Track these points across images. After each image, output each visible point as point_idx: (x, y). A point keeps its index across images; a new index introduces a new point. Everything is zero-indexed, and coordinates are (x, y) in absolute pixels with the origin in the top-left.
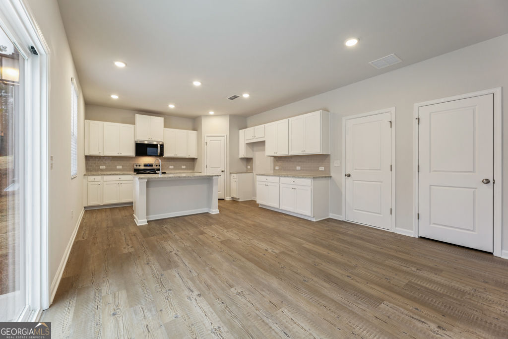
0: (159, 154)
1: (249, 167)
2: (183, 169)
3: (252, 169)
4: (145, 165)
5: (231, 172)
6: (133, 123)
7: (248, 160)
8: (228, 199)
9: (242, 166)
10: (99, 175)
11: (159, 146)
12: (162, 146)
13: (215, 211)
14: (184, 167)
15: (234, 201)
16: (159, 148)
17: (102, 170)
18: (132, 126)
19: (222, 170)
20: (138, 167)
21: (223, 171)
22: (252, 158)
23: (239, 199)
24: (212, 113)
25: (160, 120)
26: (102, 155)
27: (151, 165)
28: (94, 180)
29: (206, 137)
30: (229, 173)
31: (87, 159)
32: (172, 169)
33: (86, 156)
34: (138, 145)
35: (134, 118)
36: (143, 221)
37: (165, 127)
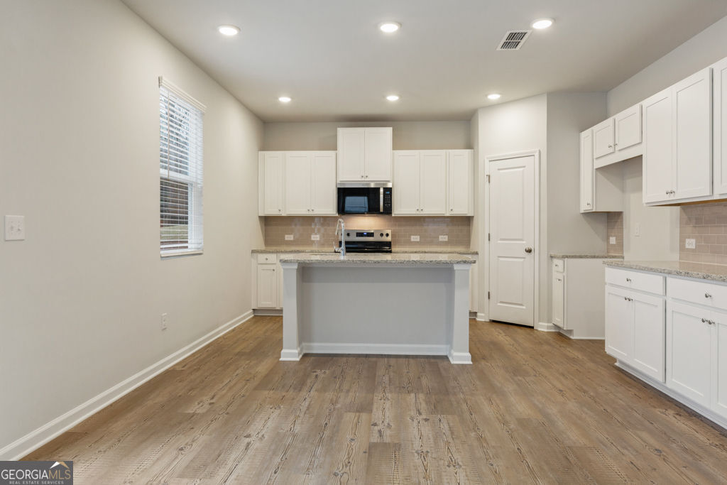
0: (381, 210)
1: (613, 240)
2: (442, 243)
3: (620, 245)
4: (359, 234)
5: (553, 254)
7: (611, 219)
8: (543, 327)
9: (592, 237)
10: (273, 252)
11: (382, 190)
12: (388, 191)
13: (461, 357)
14: (444, 238)
15: (561, 336)
16: (382, 196)
17: (289, 243)
18: (332, 153)
19: (527, 247)
20: (350, 238)
21: (529, 251)
22: (619, 214)
23: (570, 331)
24: (494, 97)
25: (388, 131)
26: (284, 214)
27: (371, 235)
28: (265, 262)
29: (487, 161)
30: (545, 257)
31: (267, 221)
32: (416, 243)
33: (260, 217)
34: (344, 193)
35: (335, 136)
36: (291, 353)
37: (394, 147)
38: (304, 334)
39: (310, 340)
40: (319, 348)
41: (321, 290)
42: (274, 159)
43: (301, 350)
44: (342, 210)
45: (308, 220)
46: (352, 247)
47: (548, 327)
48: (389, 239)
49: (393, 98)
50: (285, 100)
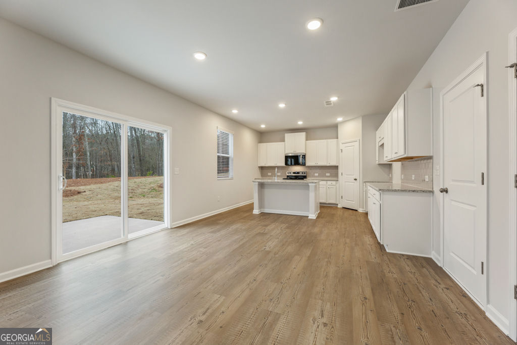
0: (301, 164)
2: (327, 177)
4: (294, 173)
5: (364, 181)
6: (283, 140)
7: (388, 167)
8: (361, 210)
11: (301, 156)
12: (304, 156)
13: (312, 216)
14: (328, 174)
16: (301, 158)
17: (269, 176)
18: (283, 143)
19: (355, 178)
20: (289, 174)
21: (356, 180)
24: (340, 119)
25: (303, 134)
26: (267, 165)
27: (298, 173)
29: (341, 144)
30: (361, 182)
31: (262, 168)
32: (317, 176)
33: (259, 167)
34: (287, 157)
35: (284, 137)
36: (256, 211)
37: (307, 140)
38: (261, 206)
39: (264, 208)
40: (267, 211)
41: (268, 192)
42: (263, 146)
43: (260, 211)
44: (286, 164)
45: (273, 168)
46: (289, 178)
47: (363, 210)
48: (305, 175)
49: (300, 123)
50: (263, 126)
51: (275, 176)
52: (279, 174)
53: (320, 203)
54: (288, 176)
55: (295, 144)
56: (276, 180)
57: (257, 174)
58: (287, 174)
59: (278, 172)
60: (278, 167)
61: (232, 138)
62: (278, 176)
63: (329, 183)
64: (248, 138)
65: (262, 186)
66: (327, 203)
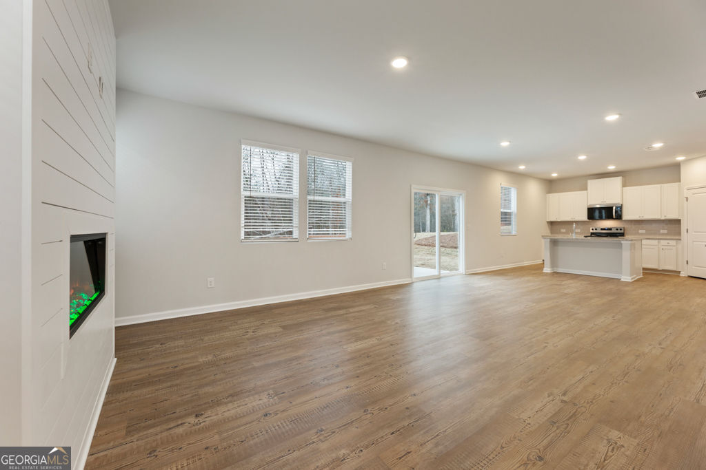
0: (615, 217)
2: (663, 234)
4: (602, 229)
6: (585, 188)
11: (614, 208)
12: (618, 208)
13: (626, 278)
14: (664, 231)
16: (614, 211)
17: (563, 232)
18: (584, 192)
20: (595, 231)
24: (681, 158)
25: (618, 181)
26: (559, 220)
27: (610, 229)
29: (685, 190)
31: (552, 223)
32: (642, 234)
33: (547, 222)
34: (592, 210)
35: (586, 184)
36: (547, 270)
37: (624, 185)
38: (554, 264)
39: (557, 267)
40: (560, 270)
41: (562, 251)
42: (554, 197)
43: (552, 270)
44: (591, 218)
45: (570, 223)
46: (595, 235)
48: (622, 231)
49: (612, 168)
50: (555, 175)
51: (572, 233)
52: (579, 231)
53: (644, 269)
54: (592, 233)
55: (604, 193)
56: (574, 236)
57: (546, 230)
58: (591, 231)
59: (576, 228)
60: (577, 222)
61: (516, 192)
62: (576, 233)
63: (663, 242)
64: (534, 189)
65: (554, 243)
66: (660, 269)
